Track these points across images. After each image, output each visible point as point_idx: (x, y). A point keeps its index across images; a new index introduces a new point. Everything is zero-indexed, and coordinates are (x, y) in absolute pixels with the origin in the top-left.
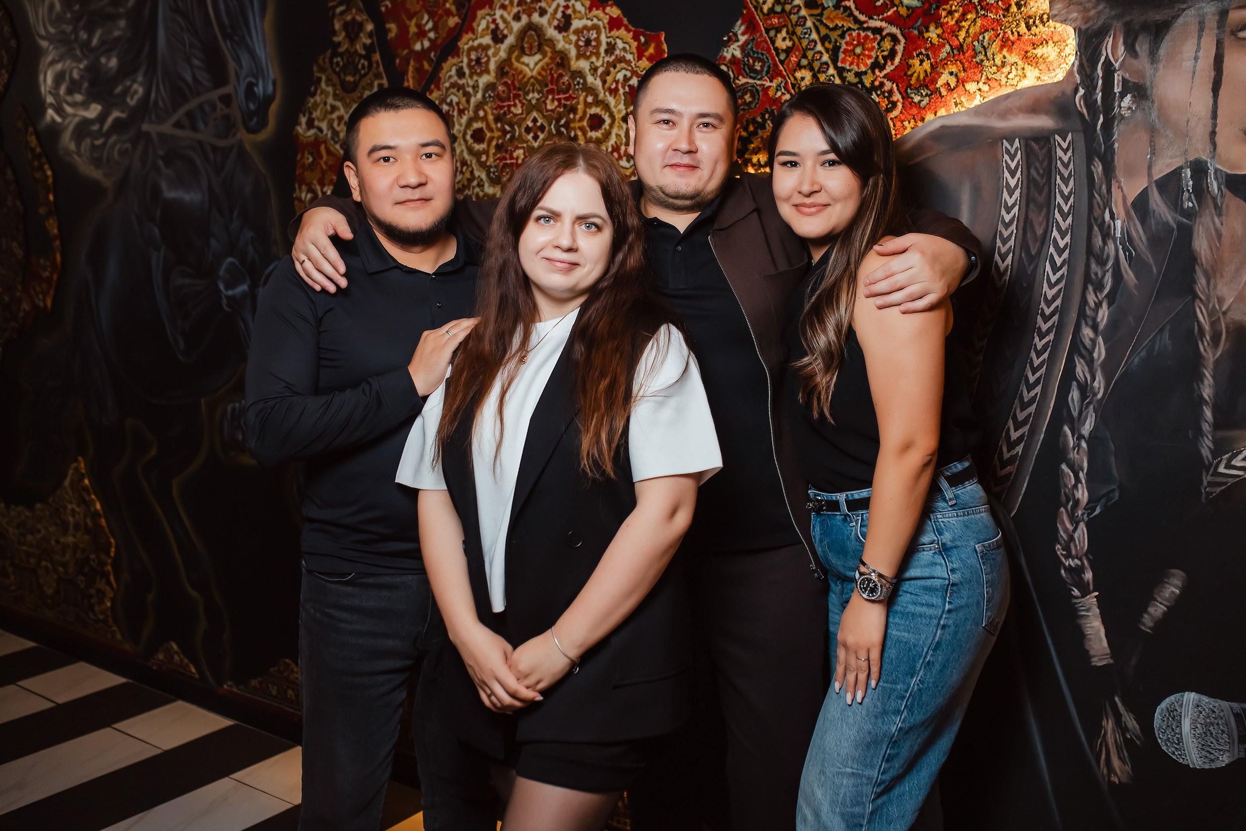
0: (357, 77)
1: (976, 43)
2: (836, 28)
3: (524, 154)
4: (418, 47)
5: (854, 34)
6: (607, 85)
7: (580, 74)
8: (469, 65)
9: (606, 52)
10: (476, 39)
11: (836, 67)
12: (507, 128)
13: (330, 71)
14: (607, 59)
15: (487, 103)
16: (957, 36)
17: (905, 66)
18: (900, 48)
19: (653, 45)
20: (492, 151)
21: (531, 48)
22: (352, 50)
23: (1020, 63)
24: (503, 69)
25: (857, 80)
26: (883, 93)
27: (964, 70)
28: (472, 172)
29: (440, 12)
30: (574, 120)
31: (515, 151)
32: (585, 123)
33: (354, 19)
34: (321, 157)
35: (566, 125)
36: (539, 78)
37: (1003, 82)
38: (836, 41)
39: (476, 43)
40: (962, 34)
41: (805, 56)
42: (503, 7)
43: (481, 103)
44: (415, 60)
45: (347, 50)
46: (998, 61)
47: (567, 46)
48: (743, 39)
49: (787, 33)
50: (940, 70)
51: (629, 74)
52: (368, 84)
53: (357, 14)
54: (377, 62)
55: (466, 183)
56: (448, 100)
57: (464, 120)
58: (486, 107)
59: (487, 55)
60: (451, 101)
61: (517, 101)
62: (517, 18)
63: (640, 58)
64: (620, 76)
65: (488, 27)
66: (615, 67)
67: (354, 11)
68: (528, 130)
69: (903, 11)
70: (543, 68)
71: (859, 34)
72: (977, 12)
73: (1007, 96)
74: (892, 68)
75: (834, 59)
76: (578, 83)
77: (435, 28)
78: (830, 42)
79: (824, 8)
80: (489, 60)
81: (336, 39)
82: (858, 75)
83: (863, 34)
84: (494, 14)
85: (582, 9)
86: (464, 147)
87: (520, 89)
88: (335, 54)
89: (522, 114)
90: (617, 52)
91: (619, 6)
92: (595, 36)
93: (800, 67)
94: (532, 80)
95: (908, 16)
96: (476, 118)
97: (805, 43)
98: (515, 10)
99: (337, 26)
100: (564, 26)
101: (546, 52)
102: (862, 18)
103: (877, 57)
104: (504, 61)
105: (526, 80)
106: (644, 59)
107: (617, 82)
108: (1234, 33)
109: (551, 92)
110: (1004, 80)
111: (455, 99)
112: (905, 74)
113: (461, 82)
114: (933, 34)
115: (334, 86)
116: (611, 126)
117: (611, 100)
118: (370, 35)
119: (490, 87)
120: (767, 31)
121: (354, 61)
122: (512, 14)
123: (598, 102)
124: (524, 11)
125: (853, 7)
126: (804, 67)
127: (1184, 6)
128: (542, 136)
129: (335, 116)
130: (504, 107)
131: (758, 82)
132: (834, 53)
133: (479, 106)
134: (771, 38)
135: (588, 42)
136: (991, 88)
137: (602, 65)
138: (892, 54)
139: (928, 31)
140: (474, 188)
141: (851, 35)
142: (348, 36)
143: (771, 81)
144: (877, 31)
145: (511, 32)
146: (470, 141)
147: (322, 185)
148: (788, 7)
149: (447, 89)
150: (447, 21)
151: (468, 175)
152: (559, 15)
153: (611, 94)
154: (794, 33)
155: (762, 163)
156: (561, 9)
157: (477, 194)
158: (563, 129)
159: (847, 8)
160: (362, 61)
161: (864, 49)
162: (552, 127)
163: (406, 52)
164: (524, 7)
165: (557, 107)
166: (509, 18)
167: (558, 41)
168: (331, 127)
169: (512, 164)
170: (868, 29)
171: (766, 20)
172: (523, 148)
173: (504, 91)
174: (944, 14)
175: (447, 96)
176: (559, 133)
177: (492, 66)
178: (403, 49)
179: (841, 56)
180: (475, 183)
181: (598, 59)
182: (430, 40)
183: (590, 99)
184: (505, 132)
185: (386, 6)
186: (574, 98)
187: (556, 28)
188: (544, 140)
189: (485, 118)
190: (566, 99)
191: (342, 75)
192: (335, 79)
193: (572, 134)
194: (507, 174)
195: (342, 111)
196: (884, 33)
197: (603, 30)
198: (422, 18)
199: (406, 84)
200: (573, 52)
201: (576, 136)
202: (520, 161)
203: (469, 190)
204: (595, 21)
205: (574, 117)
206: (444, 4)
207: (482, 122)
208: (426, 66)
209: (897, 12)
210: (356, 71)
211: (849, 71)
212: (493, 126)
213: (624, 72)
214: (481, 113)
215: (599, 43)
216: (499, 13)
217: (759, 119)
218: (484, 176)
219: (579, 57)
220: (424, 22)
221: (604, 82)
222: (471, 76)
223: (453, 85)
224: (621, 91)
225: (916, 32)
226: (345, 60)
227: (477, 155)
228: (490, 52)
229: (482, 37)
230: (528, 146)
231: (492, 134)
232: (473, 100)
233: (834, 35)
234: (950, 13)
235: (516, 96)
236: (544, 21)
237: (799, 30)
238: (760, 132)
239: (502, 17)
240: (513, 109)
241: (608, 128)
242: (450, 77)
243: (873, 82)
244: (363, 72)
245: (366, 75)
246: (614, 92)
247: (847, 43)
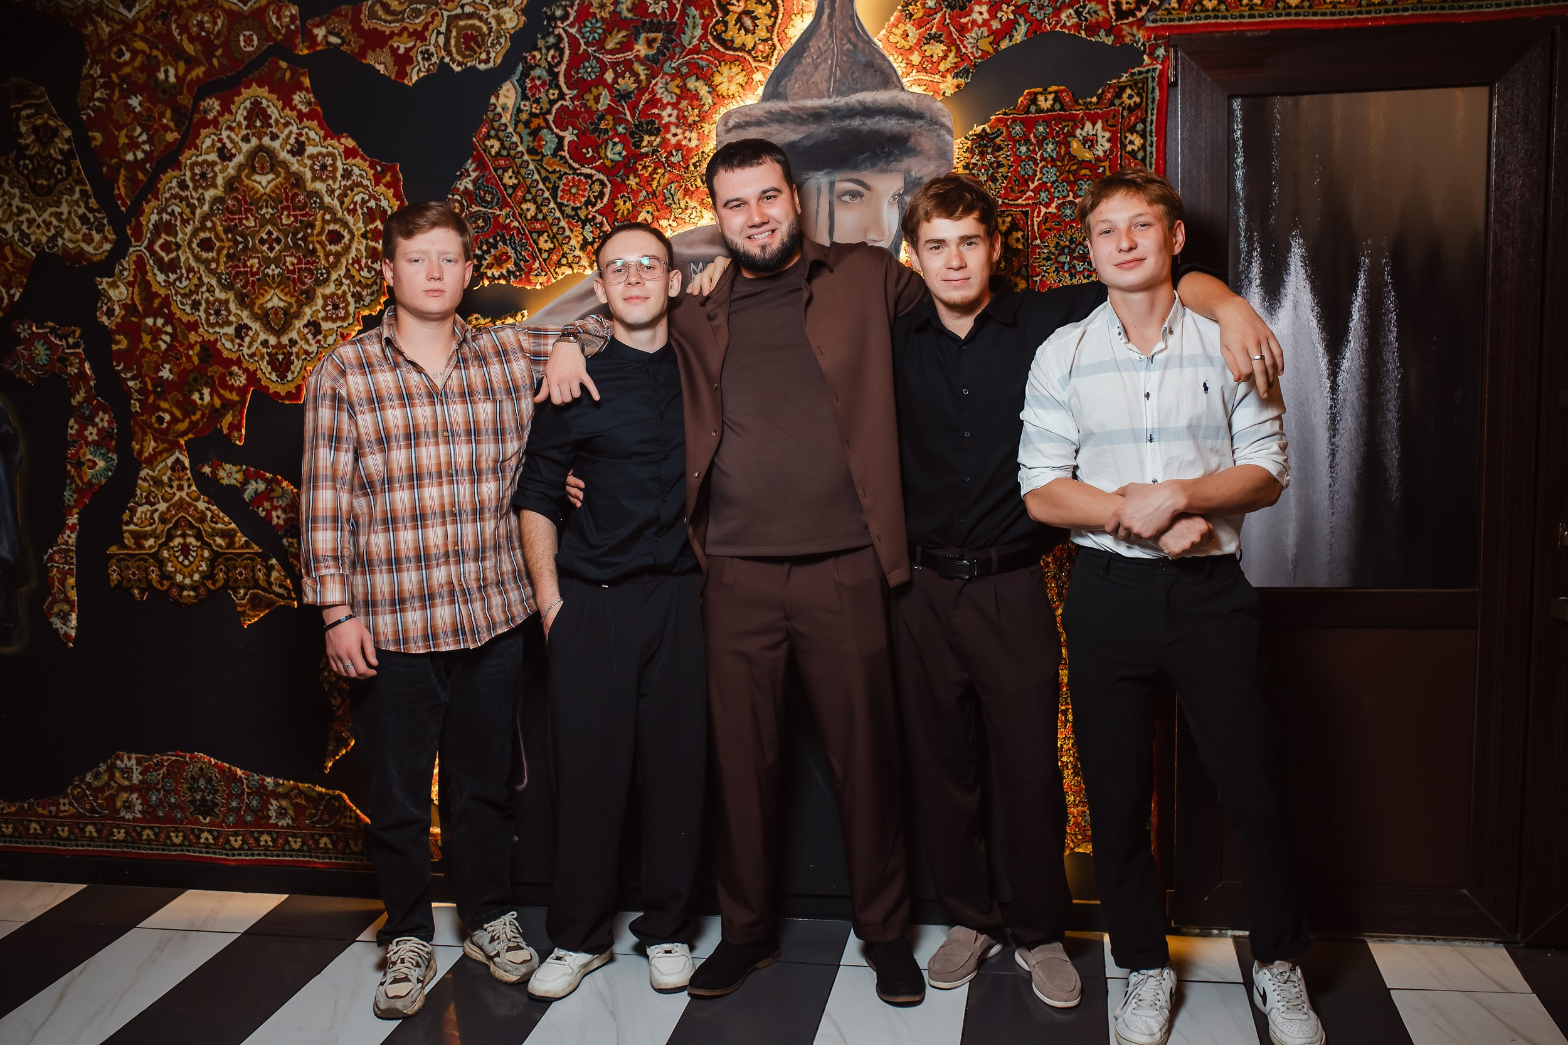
0: (53, 181)
1: (665, 191)
2: (554, 172)
3: (259, 263)
4: (130, 157)
5: (570, 177)
6: (345, 206)
7: (317, 194)
8: (192, 179)
9: (343, 176)
10: (201, 155)
11: (556, 202)
12: (240, 239)
13: (15, 172)
14: (343, 183)
15: (215, 215)
16: (651, 185)
17: (612, 204)
18: (607, 191)
19: (389, 174)
20: (223, 259)
21: (263, 168)
22: (45, 154)
23: (698, 207)
24: (231, 185)
25: (574, 213)
26: (596, 224)
27: (658, 210)
28: (200, 279)
29: (156, 126)
30: (312, 234)
31: (248, 260)
32: (324, 238)
33: (45, 124)
34: (7, 260)
35: (304, 239)
36: (273, 195)
37: (687, 221)
38: (555, 182)
39: (200, 159)
40: (655, 184)
41: (530, 193)
42: (230, 128)
43: (208, 214)
44: (126, 169)
45: (38, 153)
46: (683, 207)
47: (302, 169)
48: (474, 175)
49: (513, 172)
50: (639, 209)
51: (366, 197)
52: (66, 189)
53: (49, 119)
54: (78, 168)
55: (193, 289)
56: (169, 210)
57: (189, 229)
58: (214, 219)
59: (213, 171)
60: (173, 211)
61: (249, 215)
62: (246, 139)
63: (377, 184)
64: (358, 198)
65: (213, 145)
66: (352, 191)
67: (46, 115)
68: (262, 242)
69: (608, 163)
70: (276, 187)
71: (574, 178)
72: (665, 168)
73: (692, 231)
74: (602, 205)
75: (555, 197)
76: (315, 202)
77: (150, 141)
78: (550, 183)
79: (544, 156)
80: (216, 175)
81: (22, 141)
82: (574, 209)
83: (577, 178)
84: (221, 134)
85: (317, 139)
86: (189, 255)
87: (251, 204)
88: (21, 155)
89: (255, 226)
90: (354, 177)
91: (354, 139)
92: (330, 162)
93: (525, 201)
94: (265, 197)
95: (612, 167)
96: (203, 228)
97: (529, 182)
98: (244, 132)
99: (23, 129)
100: (298, 150)
101: (280, 173)
102: (576, 165)
103: (589, 196)
104: (233, 177)
105: (258, 196)
106: (381, 185)
107: (355, 204)
108: (839, 197)
109: (287, 208)
110: (687, 220)
111: (177, 210)
112: (612, 211)
113: (183, 194)
114: (632, 181)
115: (21, 188)
116: (351, 241)
117: (350, 219)
118: (68, 141)
119: (216, 200)
120: (496, 170)
121: (48, 165)
122: (240, 136)
123: (335, 220)
124: (253, 134)
125: (568, 156)
126: (529, 201)
127: (807, 177)
128: (277, 248)
129: (23, 218)
130: (235, 219)
131: (489, 211)
132: (554, 191)
133: (205, 218)
134: (499, 176)
135: (324, 167)
136: (678, 224)
137: (340, 188)
138: (601, 195)
139: (628, 179)
140: (202, 293)
141: (567, 178)
142: (38, 139)
143: (501, 210)
144: (589, 176)
145: (240, 150)
146: (197, 249)
147: (8, 287)
148: (512, 153)
149: (167, 200)
150: (164, 136)
151: (196, 281)
152: (292, 141)
153: (349, 214)
154: (519, 173)
155: (497, 276)
156: (294, 136)
157: (207, 299)
158: (300, 242)
159: (563, 157)
160: (59, 166)
161: (578, 190)
162: (289, 239)
163: (114, 161)
164: (253, 131)
165: (292, 222)
166: (238, 139)
167: (292, 164)
168: (18, 227)
169: (246, 272)
170: (581, 174)
171: (494, 161)
172: (258, 257)
173: (234, 205)
174: (640, 168)
175: (167, 206)
176: (296, 246)
177: (220, 181)
178: (111, 159)
179: (560, 194)
180: (204, 289)
181: (334, 182)
182: (144, 151)
183: (328, 217)
184: (237, 243)
185: (88, 115)
186: (311, 215)
187: (288, 152)
188: (281, 252)
189: (213, 229)
190: (302, 215)
191: (32, 179)
192: (23, 181)
193: (311, 247)
194: (241, 280)
195: (33, 214)
196: (594, 179)
197: (339, 158)
198: (134, 130)
199: (117, 192)
200: (309, 175)
201: (314, 250)
202: (255, 270)
203: (198, 295)
204: (330, 149)
205: (312, 232)
206: (160, 120)
207: (210, 232)
208: (141, 176)
209: (603, 163)
210: (50, 175)
211: (566, 206)
212: (224, 236)
213: (361, 195)
214: (209, 224)
215: (335, 169)
216: (225, 134)
217: (491, 240)
218: (214, 282)
219: (314, 179)
220: (136, 134)
221: (342, 203)
222: (195, 189)
223: (174, 196)
224: (360, 211)
225: (619, 180)
226: (36, 164)
227: (206, 263)
228: (217, 169)
229: (207, 153)
230: (263, 256)
231: (222, 244)
232: (198, 211)
233: (553, 177)
234: (645, 167)
235: (247, 211)
236: (276, 144)
237: (523, 171)
238: (492, 250)
239: (229, 137)
240: (244, 222)
241: (347, 242)
242: (171, 188)
243: (587, 216)
244: (59, 177)
245: (63, 180)
246: (353, 212)
247: (564, 184)
